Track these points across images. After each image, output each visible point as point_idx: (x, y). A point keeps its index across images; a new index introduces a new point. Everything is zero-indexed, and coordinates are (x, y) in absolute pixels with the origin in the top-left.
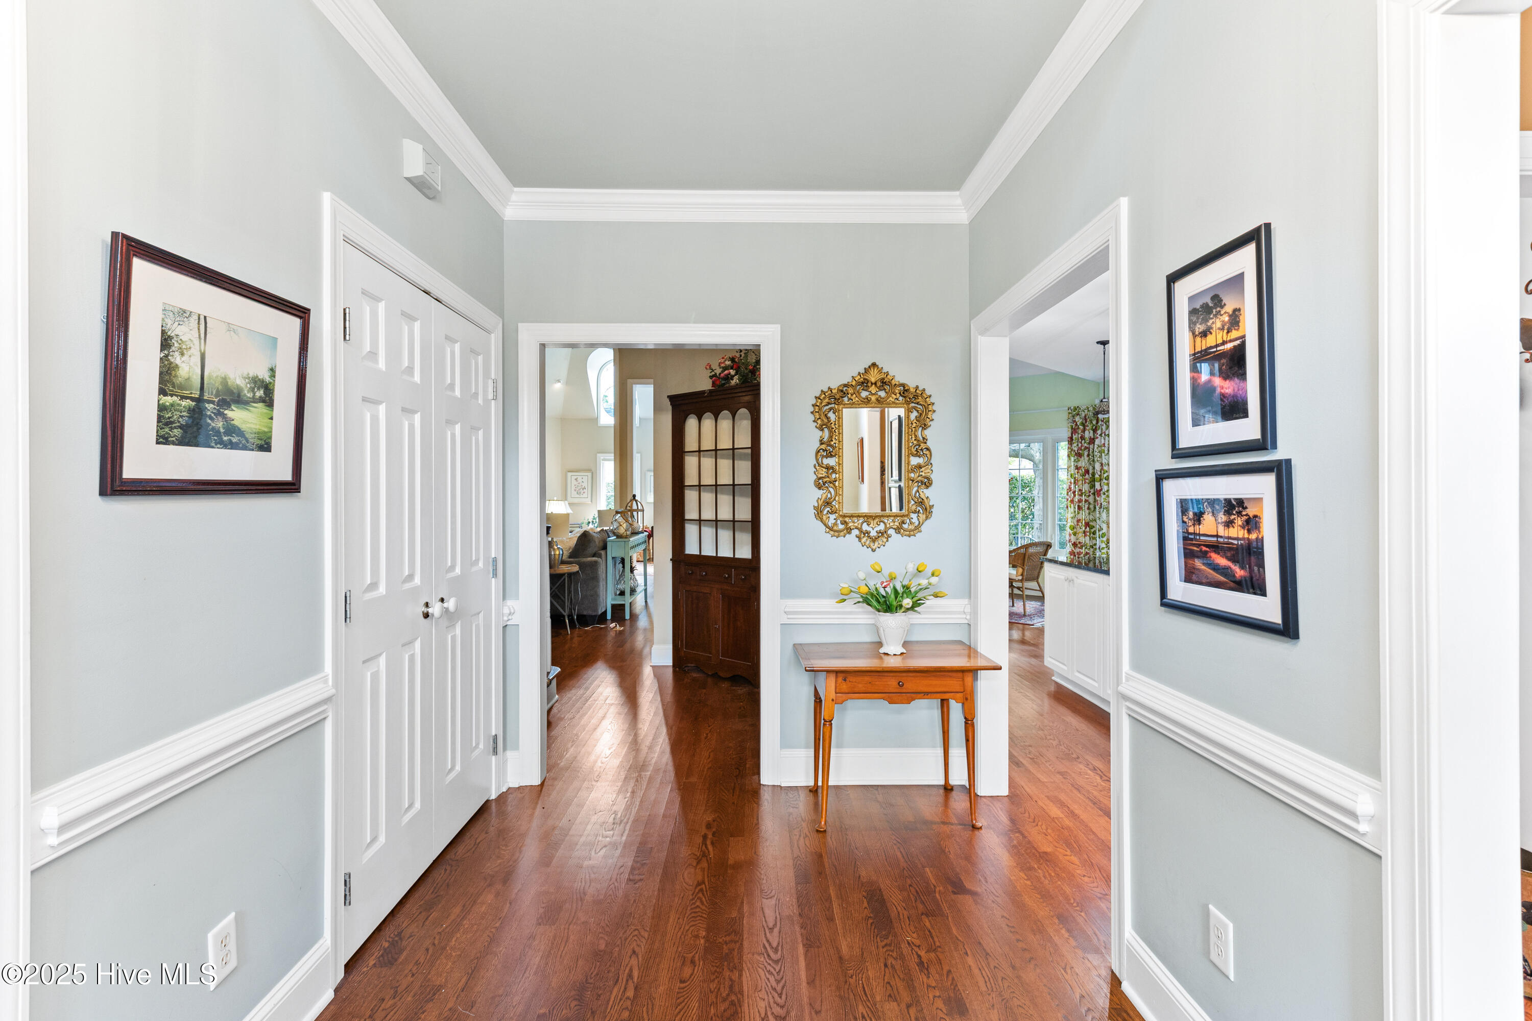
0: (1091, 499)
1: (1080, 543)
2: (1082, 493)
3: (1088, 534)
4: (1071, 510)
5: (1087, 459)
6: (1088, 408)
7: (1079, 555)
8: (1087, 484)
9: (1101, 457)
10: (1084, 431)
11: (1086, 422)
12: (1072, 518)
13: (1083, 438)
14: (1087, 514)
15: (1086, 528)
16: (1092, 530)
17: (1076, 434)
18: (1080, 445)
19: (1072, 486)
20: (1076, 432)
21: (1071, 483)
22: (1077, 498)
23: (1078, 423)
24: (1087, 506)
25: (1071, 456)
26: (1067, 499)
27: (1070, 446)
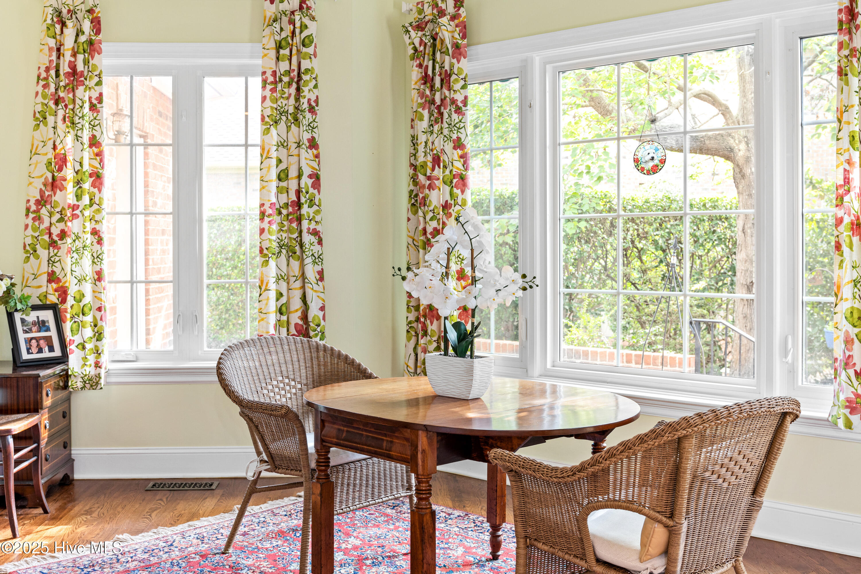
21: (850, 163)
25: (850, 75)
26: (839, 221)
27: (847, 38)
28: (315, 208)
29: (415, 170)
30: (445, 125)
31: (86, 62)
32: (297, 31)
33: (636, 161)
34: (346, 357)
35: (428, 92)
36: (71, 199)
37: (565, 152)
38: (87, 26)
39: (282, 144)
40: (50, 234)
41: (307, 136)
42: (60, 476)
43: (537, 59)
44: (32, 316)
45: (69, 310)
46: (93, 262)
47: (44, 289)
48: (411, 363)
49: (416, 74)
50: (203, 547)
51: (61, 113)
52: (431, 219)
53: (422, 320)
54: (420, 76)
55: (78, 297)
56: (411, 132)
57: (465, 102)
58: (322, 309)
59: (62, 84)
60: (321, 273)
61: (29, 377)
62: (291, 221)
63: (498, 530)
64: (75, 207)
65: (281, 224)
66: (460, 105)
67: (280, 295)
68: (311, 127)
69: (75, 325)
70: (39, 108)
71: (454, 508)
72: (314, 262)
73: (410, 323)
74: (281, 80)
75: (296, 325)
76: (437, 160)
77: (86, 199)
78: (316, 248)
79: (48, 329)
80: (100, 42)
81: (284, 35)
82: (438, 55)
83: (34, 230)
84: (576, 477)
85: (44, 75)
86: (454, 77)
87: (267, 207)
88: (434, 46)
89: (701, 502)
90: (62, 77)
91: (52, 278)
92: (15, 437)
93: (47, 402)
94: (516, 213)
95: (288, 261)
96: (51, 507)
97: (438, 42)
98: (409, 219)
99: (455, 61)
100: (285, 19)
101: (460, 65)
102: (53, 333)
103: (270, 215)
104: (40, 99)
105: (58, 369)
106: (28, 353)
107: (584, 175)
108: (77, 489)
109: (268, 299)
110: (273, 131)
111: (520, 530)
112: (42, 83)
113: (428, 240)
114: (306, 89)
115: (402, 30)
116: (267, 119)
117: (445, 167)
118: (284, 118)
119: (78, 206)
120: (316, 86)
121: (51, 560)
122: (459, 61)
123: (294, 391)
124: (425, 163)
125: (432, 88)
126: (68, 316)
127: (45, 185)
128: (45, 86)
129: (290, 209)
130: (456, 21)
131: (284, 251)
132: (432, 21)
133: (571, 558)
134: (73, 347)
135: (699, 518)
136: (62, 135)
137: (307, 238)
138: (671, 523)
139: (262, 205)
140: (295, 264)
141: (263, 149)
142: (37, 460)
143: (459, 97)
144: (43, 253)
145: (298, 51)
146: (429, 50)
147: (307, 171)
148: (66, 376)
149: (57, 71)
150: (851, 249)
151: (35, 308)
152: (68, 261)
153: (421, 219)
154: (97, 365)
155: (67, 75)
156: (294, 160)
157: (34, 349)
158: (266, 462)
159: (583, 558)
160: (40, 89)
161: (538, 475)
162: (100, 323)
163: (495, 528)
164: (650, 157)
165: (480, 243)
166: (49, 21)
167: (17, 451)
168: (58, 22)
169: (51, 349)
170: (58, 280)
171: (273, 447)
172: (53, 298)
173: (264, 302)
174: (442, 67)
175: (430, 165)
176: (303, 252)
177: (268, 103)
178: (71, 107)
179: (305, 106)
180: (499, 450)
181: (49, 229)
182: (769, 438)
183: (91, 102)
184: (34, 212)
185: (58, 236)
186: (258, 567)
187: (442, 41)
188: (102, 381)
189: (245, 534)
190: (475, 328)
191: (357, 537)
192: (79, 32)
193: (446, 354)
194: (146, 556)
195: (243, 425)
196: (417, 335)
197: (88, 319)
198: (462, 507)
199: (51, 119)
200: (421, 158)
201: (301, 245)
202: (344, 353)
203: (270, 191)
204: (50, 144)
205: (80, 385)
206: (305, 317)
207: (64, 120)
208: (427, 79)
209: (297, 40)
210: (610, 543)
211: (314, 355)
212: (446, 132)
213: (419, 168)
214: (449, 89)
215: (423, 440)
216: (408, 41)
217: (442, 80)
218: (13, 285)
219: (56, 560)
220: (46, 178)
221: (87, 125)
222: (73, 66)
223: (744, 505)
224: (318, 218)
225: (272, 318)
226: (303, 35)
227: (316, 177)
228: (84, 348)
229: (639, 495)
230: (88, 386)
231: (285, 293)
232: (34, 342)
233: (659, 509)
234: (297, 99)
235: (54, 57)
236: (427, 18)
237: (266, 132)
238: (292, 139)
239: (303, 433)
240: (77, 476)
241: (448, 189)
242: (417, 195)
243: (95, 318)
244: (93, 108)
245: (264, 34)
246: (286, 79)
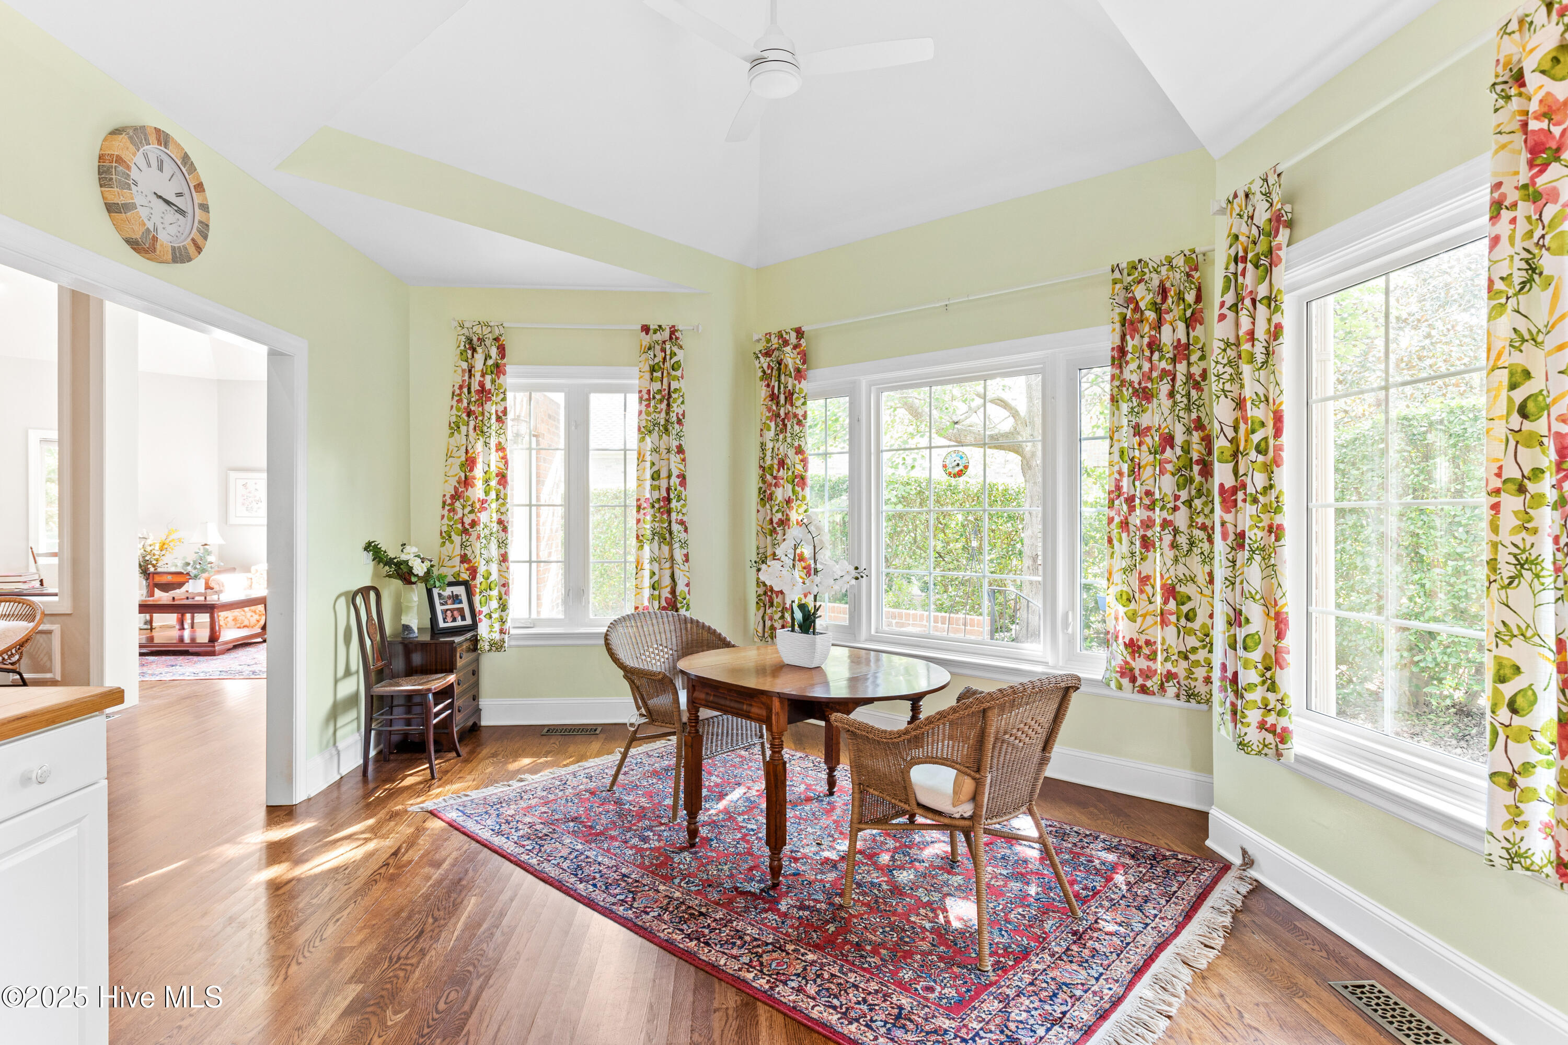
0: (1181, 519)
1: (1148, 643)
2: (1154, 502)
3: (1173, 618)
4: (1122, 548)
5: (1167, 403)
6: (1170, 261)
7: (1148, 677)
8: (1168, 476)
9: (1237, 377)
10: (1159, 324)
11: (1164, 299)
12: (1125, 571)
13: (1154, 346)
14: (1169, 563)
15: (1166, 602)
16: (1185, 609)
17: (1137, 337)
18: (1146, 366)
19: (1125, 483)
20: (1136, 330)
21: (1120, 473)
22: (1139, 515)
23: (1142, 305)
24: (1168, 538)
25: (1120, 402)
26: (1111, 520)
27: (1118, 371)
28: (682, 502)
29: (764, 470)
30: (788, 435)
31: (493, 382)
32: (668, 357)
33: (945, 466)
34: (709, 628)
35: (774, 408)
36: (482, 496)
37: (886, 456)
38: (494, 352)
39: (655, 450)
40: (463, 523)
41: (675, 444)
42: (470, 723)
43: (864, 382)
44: (448, 591)
45: (478, 586)
46: (499, 547)
47: (457, 569)
48: (760, 629)
49: (763, 392)
50: (592, 785)
51: (472, 424)
52: (777, 512)
53: (769, 594)
54: (768, 394)
55: (486, 576)
56: (761, 439)
57: (805, 416)
58: (688, 585)
59: (473, 399)
60: (686, 556)
61: (446, 642)
62: (662, 514)
63: (834, 771)
64: (483, 502)
65: (654, 516)
66: (801, 418)
67: (653, 574)
68: (679, 436)
69: (483, 599)
70: (454, 419)
71: (796, 750)
72: (681, 547)
73: (759, 596)
74: (654, 398)
75: (666, 598)
76: (782, 463)
77: (493, 495)
78: (683, 535)
79: (461, 602)
80: (505, 365)
81: (656, 360)
82: (783, 377)
83: (449, 519)
84: (901, 739)
85: (458, 392)
86: (795, 396)
87: (642, 501)
88: (779, 370)
89: (1002, 759)
90: (473, 394)
91: (464, 559)
92: (434, 694)
93: (460, 663)
94: (845, 497)
95: (660, 545)
96: (463, 751)
97: (782, 366)
98: (758, 511)
99: (796, 382)
100: (658, 348)
101: (801, 386)
102: (465, 605)
103: (644, 508)
104: (454, 411)
105: (469, 635)
106: (445, 622)
107: (900, 466)
108: (484, 735)
109: (643, 577)
110: (648, 439)
111: (855, 778)
112: (456, 398)
113: (775, 528)
114: (675, 405)
115: (753, 357)
116: (643, 429)
117: (788, 469)
118: (657, 429)
119: (486, 501)
120: (683, 403)
121: (465, 799)
122: (800, 383)
123: (666, 656)
124: (772, 465)
125: (778, 404)
126: (478, 590)
127: (459, 482)
128: (459, 401)
129: (662, 504)
130: (798, 350)
131: (656, 538)
132: (778, 349)
133: (897, 802)
134: (482, 617)
135: (1000, 771)
136: (473, 441)
137: (676, 527)
138: (977, 776)
139: (638, 500)
140: (666, 549)
141: (639, 454)
142: (452, 713)
143: (800, 412)
144: (457, 539)
145: (668, 373)
146: (775, 373)
147: (675, 472)
148: (475, 641)
149: (469, 389)
150: (1121, 543)
151: (451, 584)
152: (477, 546)
153: (769, 511)
154: (502, 631)
155: (477, 392)
156: (664, 463)
157: (449, 619)
158: (644, 715)
159: (907, 802)
160: (454, 403)
161: (871, 736)
162: (504, 597)
163: (831, 770)
164: (956, 463)
165: (821, 541)
166: (462, 348)
167: (436, 705)
168: (470, 349)
169: (463, 619)
170: (469, 561)
171: (651, 703)
172: (465, 576)
173: (639, 579)
174: (786, 387)
175: (776, 467)
176: (672, 538)
177: (644, 416)
178: (480, 418)
179: (674, 419)
180: (839, 714)
181: (462, 519)
182: (1056, 706)
183: (497, 414)
184: (449, 504)
185: (469, 524)
186: (638, 803)
187: (786, 366)
188: (506, 645)
189: (626, 773)
190: (816, 609)
191: (717, 776)
192: (487, 357)
193: (793, 630)
194: (545, 794)
195: (626, 685)
196: (765, 606)
197: (495, 593)
198: (803, 749)
199: (463, 429)
200: (768, 462)
201: (671, 533)
202: (707, 624)
203: (644, 488)
204: (463, 449)
205: (487, 648)
206: (673, 592)
207: (475, 429)
208: (774, 397)
209: (667, 364)
210: (931, 790)
211: (683, 626)
212: (789, 440)
213: (767, 469)
214: (792, 405)
215: (776, 704)
216: (758, 365)
217: (786, 398)
218: (432, 566)
219: (469, 798)
220: (460, 477)
221: (494, 433)
222: (482, 384)
223: (1036, 760)
224: (684, 511)
225: (647, 592)
226: (673, 361)
227: (682, 478)
228: (491, 617)
229: (952, 754)
230: (494, 649)
231: (657, 572)
232: (449, 613)
233: (968, 765)
234: (668, 413)
235: (466, 378)
236: (774, 347)
237: (642, 440)
238: (663, 447)
239: (676, 694)
240: (484, 722)
241: (790, 486)
242: (765, 492)
243: (500, 592)
244: (499, 419)
245: (641, 359)
246: (658, 397)
